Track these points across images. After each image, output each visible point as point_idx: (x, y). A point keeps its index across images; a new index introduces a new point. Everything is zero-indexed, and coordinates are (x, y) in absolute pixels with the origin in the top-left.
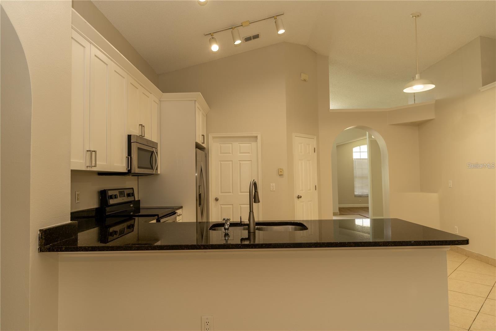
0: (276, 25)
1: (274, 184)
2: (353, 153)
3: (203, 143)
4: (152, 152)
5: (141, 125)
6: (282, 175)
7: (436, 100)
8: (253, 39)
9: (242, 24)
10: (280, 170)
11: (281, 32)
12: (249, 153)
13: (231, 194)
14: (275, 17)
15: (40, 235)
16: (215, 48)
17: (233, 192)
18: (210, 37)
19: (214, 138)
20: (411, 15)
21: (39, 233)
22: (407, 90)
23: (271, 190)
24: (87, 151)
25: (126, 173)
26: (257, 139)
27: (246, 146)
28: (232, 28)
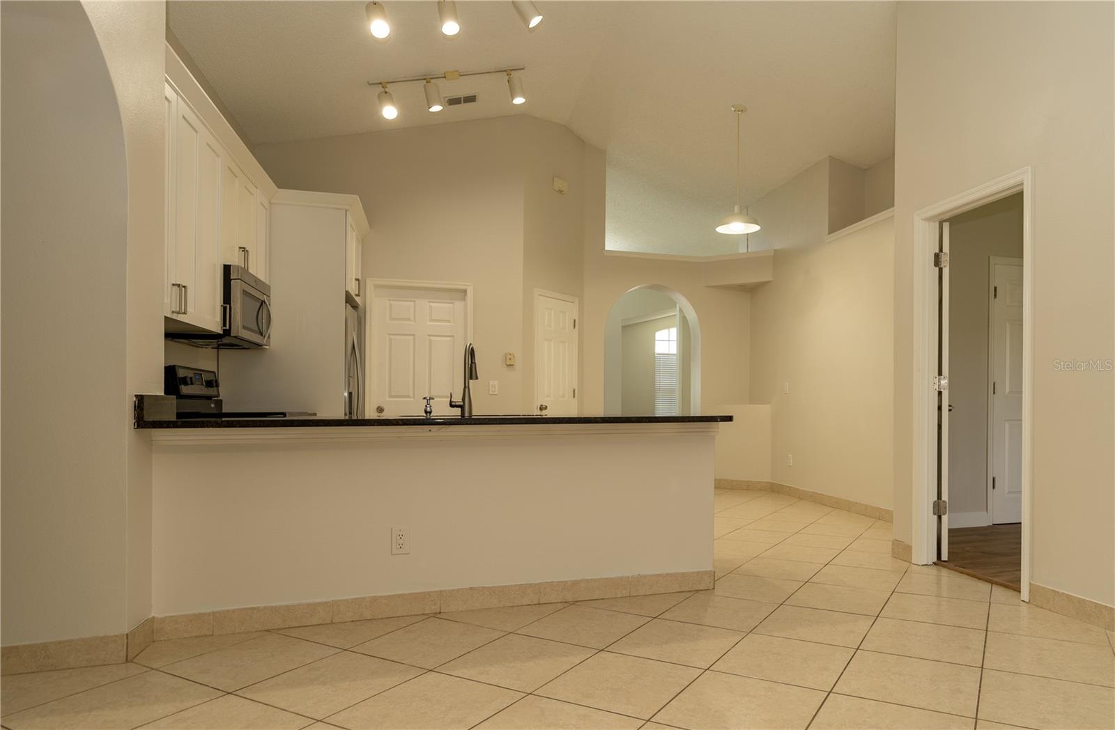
0: (509, 85)
1: (496, 383)
2: (656, 342)
3: (358, 295)
4: (263, 302)
5: (244, 248)
6: (513, 365)
7: (775, 250)
8: (464, 102)
9: (445, 74)
10: (509, 357)
11: (519, 100)
12: (449, 321)
13: (411, 399)
14: (509, 72)
15: (137, 402)
16: (390, 112)
17: (414, 396)
18: (380, 89)
19: (377, 287)
20: (733, 106)
21: (134, 399)
22: (721, 229)
23: (491, 393)
24: (173, 285)
25: (220, 334)
26: (466, 295)
27: (441, 308)
28: (425, 79)
